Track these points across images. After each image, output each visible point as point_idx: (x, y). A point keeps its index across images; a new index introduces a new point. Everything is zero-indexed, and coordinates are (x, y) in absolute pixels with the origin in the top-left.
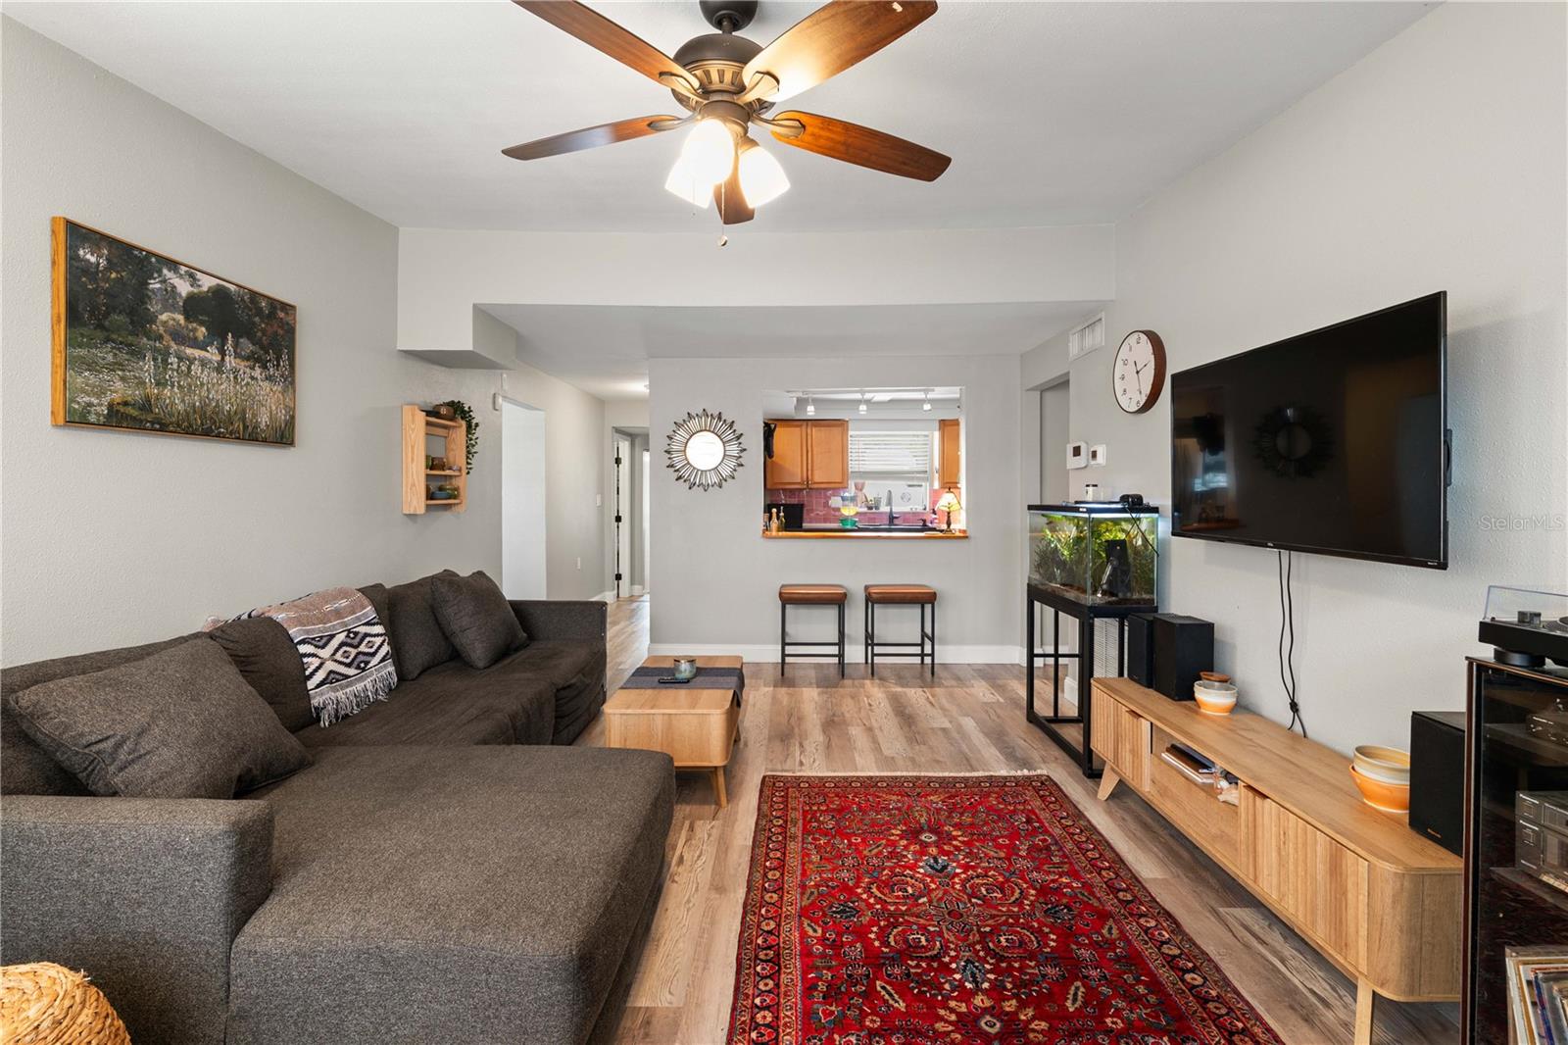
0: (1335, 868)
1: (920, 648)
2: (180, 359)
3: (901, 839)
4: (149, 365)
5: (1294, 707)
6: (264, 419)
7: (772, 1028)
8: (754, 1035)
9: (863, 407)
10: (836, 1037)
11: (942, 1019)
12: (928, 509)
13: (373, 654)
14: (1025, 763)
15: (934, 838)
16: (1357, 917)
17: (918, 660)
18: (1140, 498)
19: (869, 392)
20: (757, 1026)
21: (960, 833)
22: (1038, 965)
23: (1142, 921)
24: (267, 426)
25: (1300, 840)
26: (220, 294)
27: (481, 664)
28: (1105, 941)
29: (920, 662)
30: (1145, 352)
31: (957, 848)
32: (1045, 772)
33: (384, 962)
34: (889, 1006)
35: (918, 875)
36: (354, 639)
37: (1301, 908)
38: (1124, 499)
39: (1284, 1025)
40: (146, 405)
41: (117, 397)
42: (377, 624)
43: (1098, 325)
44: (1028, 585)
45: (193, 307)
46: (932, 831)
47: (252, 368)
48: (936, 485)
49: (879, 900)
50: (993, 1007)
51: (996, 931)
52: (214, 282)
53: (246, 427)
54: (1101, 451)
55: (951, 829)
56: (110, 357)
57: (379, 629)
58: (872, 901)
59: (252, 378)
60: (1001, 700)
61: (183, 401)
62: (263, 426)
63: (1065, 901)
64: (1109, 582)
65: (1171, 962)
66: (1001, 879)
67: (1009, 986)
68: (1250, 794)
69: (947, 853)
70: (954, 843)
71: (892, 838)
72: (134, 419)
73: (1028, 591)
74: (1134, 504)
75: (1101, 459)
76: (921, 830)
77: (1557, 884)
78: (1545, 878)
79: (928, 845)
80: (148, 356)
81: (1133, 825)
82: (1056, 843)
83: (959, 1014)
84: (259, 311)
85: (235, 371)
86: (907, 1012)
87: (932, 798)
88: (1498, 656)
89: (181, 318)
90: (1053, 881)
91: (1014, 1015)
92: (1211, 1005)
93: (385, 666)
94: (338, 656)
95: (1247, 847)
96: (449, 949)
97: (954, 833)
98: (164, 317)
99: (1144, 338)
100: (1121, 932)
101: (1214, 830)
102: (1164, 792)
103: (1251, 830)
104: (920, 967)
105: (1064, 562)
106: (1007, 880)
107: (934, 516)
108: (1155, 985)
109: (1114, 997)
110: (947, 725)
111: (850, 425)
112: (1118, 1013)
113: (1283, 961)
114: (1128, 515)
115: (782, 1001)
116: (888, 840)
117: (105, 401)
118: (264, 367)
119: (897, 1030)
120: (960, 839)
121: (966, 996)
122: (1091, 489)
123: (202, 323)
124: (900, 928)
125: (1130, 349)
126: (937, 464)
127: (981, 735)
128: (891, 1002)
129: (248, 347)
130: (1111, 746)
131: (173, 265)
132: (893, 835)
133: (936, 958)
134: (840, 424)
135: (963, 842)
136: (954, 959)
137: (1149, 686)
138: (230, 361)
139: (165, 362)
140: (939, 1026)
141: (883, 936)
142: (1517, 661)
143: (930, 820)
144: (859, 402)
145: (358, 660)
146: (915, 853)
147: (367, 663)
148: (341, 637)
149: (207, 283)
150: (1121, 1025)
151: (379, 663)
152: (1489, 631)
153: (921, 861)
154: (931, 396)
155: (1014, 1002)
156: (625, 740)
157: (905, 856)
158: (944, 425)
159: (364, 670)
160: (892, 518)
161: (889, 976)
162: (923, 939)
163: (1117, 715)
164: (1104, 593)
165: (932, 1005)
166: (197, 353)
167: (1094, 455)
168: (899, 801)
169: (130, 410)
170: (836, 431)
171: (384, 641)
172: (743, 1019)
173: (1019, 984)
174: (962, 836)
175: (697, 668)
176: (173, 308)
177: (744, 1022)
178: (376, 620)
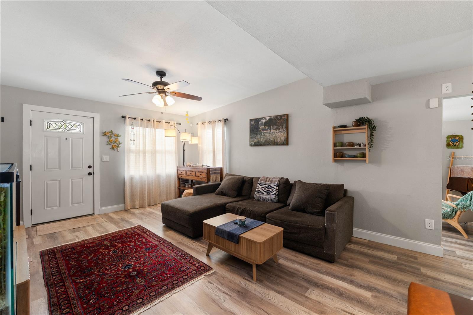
2: (263, 133)
3: (143, 269)
4: (259, 136)
6: (279, 140)
13: (272, 192)
15: (132, 274)
21: (122, 280)
24: (280, 142)
26: (270, 120)
31: (122, 274)
35: (133, 262)
36: (269, 187)
40: (259, 142)
41: (255, 141)
45: (265, 124)
46: (133, 276)
47: (276, 131)
49: (141, 254)
52: (269, 118)
53: (275, 143)
55: (126, 280)
56: (254, 136)
58: (143, 253)
59: (276, 133)
61: (264, 140)
62: (279, 142)
69: (125, 271)
70: (123, 276)
71: (146, 268)
72: (257, 144)
76: (137, 275)
79: (133, 271)
80: (259, 134)
84: (278, 119)
85: (273, 133)
89: (263, 126)
94: (263, 189)
97: (124, 279)
98: (261, 127)
117: (254, 142)
118: (279, 130)
120: (122, 278)
123: (267, 126)
129: (275, 127)
131: (262, 118)
132: (146, 269)
135: (121, 277)
138: (272, 131)
139: (261, 134)
143: (135, 281)
145: (268, 192)
146: (137, 267)
147: (270, 193)
148: (266, 186)
149: (267, 118)
153: (134, 266)
157: (139, 265)
159: (268, 194)
166: (266, 131)
168: (152, 282)
169: (256, 143)
174: (121, 280)
176: (262, 125)
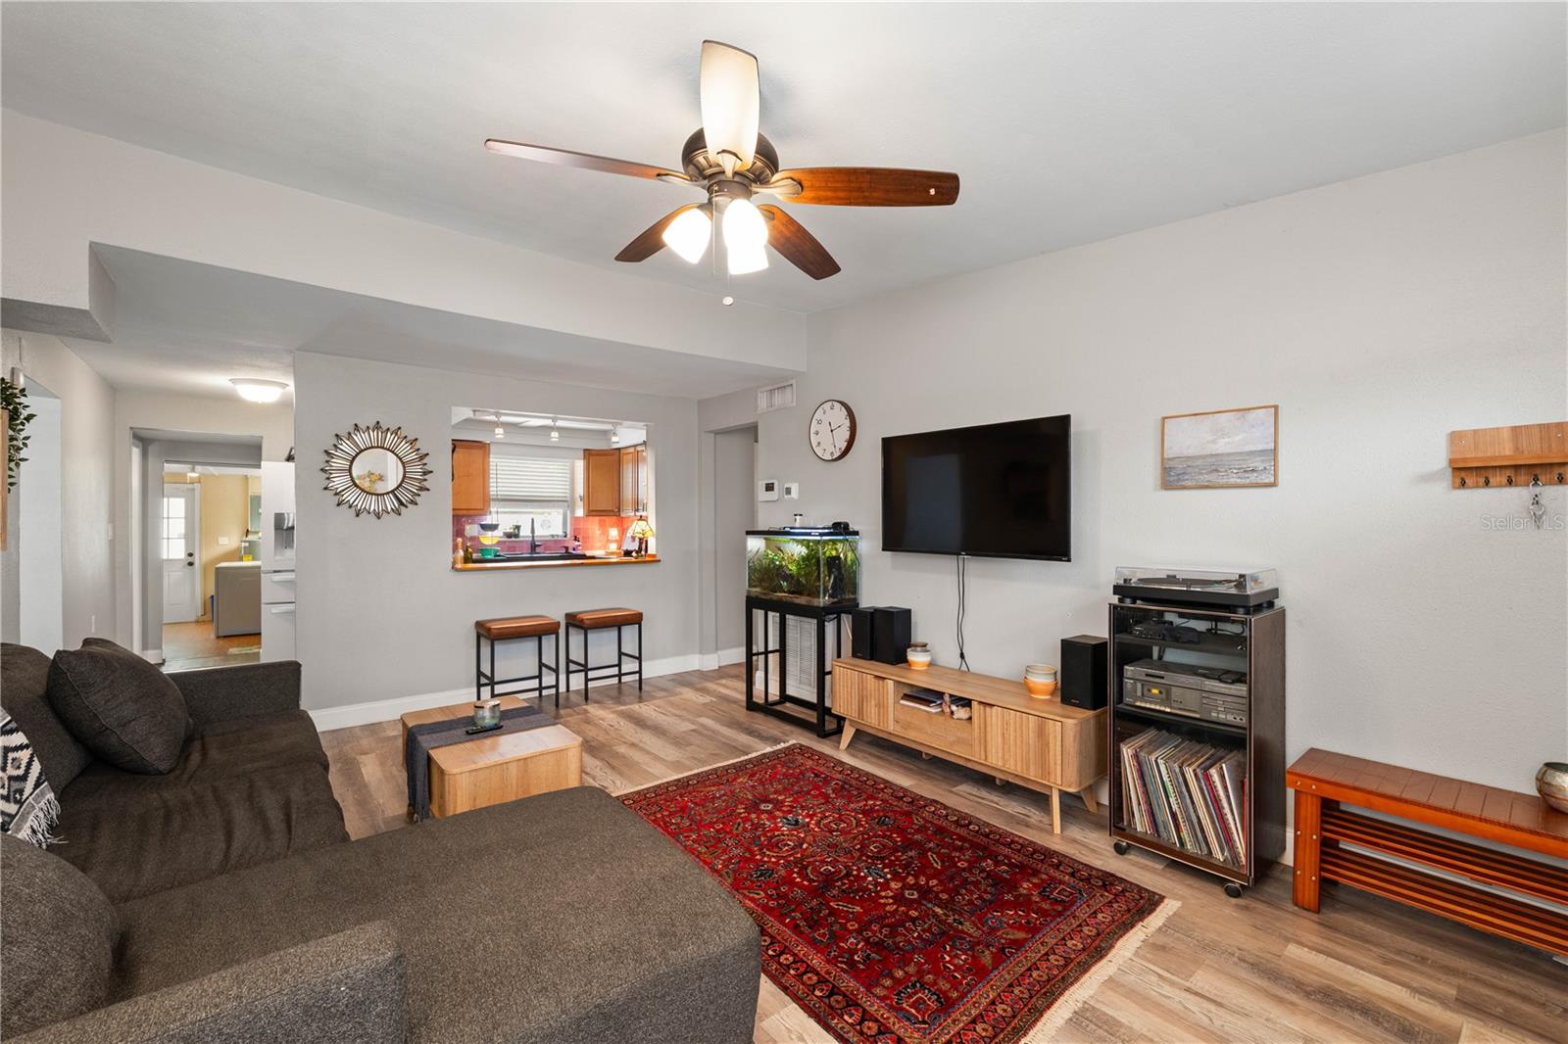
0: (1041, 733)
1: (617, 668)
5: (962, 656)
7: (798, 962)
8: (792, 972)
9: (499, 431)
10: (842, 944)
11: (886, 905)
12: (568, 536)
14: (777, 741)
16: (1055, 756)
17: (615, 680)
18: (846, 525)
19: (560, 419)
20: (788, 967)
22: (903, 854)
23: (927, 809)
25: (1018, 724)
27: (163, 766)
28: (921, 826)
29: (617, 682)
30: (840, 416)
32: (794, 742)
33: (606, 1017)
34: (852, 913)
37: (1019, 764)
38: (836, 525)
39: (1022, 832)
42: (16, 730)
43: (788, 390)
44: (747, 597)
48: (580, 512)
50: (904, 885)
51: (864, 846)
54: (795, 488)
57: (19, 738)
60: (714, 699)
63: (881, 814)
64: (832, 588)
65: (956, 823)
66: (837, 816)
67: (901, 871)
68: (982, 707)
73: (747, 601)
74: (841, 529)
75: (794, 494)
77: (1143, 705)
78: (1138, 704)
81: (874, 760)
82: (846, 783)
83: (891, 897)
86: (865, 911)
87: (741, 780)
88: (1120, 600)
90: (865, 805)
91: (917, 883)
92: (991, 836)
93: (43, 794)
95: (980, 742)
96: (665, 973)
99: (837, 406)
100: (924, 819)
101: (952, 739)
102: (907, 726)
103: (982, 730)
104: (845, 884)
105: (791, 576)
106: (841, 815)
107: (577, 543)
108: (961, 838)
109: (951, 852)
110: (693, 727)
111: (493, 448)
112: (960, 860)
113: (997, 804)
114: (841, 538)
115: (787, 944)
116: (741, 818)
119: (870, 922)
121: (886, 886)
122: (798, 518)
124: (810, 868)
125: (824, 413)
126: (580, 490)
127: (725, 728)
128: (851, 910)
130: (855, 706)
133: (848, 874)
134: (482, 447)
136: (859, 870)
137: (871, 659)
140: (888, 908)
141: (804, 876)
142: (1128, 603)
144: (497, 424)
150: (966, 864)
151: (34, 789)
152: (1117, 589)
154: (560, 423)
155: (911, 878)
156: (475, 799)
158: (590, 455)
160: (534, 546)
161: (834, 896)
162: (830, 868)
163: (862, 682)
164: (830, 596)
165: (875, 900)
167: (788, 491)
170: (476, 453)
171: (32, 756)
172: (774, 967)
173: (906, 867)
175: (502, 712)
177: (776, 969)
178: (13, 725)
